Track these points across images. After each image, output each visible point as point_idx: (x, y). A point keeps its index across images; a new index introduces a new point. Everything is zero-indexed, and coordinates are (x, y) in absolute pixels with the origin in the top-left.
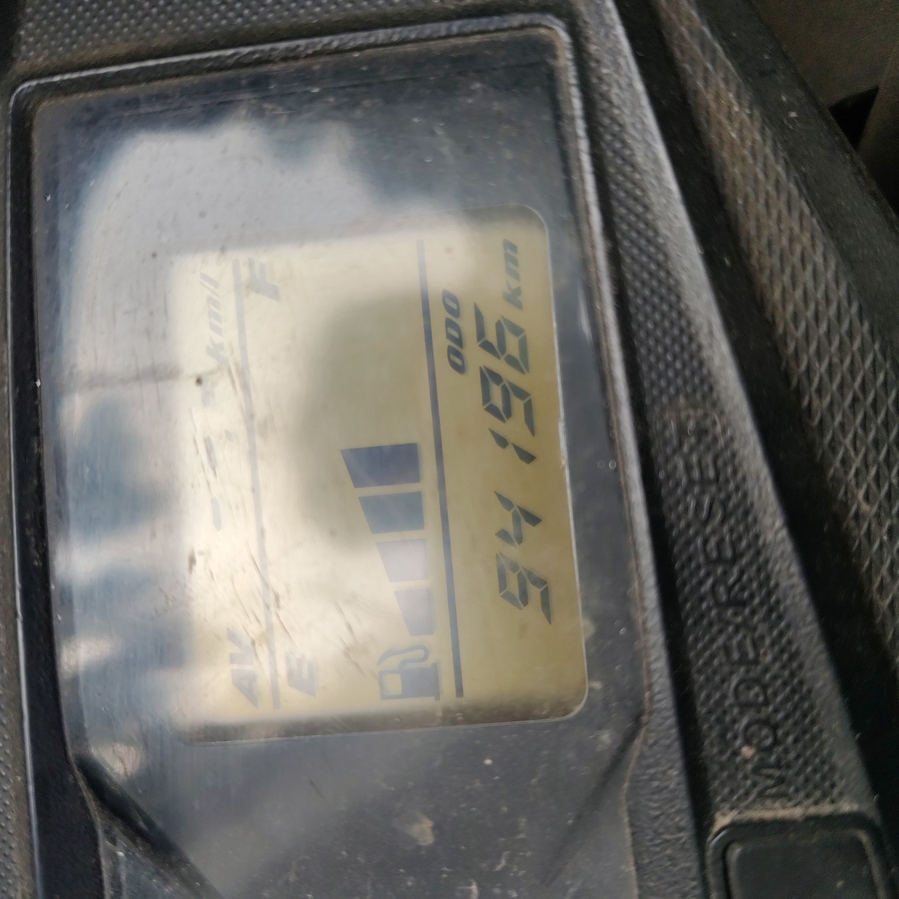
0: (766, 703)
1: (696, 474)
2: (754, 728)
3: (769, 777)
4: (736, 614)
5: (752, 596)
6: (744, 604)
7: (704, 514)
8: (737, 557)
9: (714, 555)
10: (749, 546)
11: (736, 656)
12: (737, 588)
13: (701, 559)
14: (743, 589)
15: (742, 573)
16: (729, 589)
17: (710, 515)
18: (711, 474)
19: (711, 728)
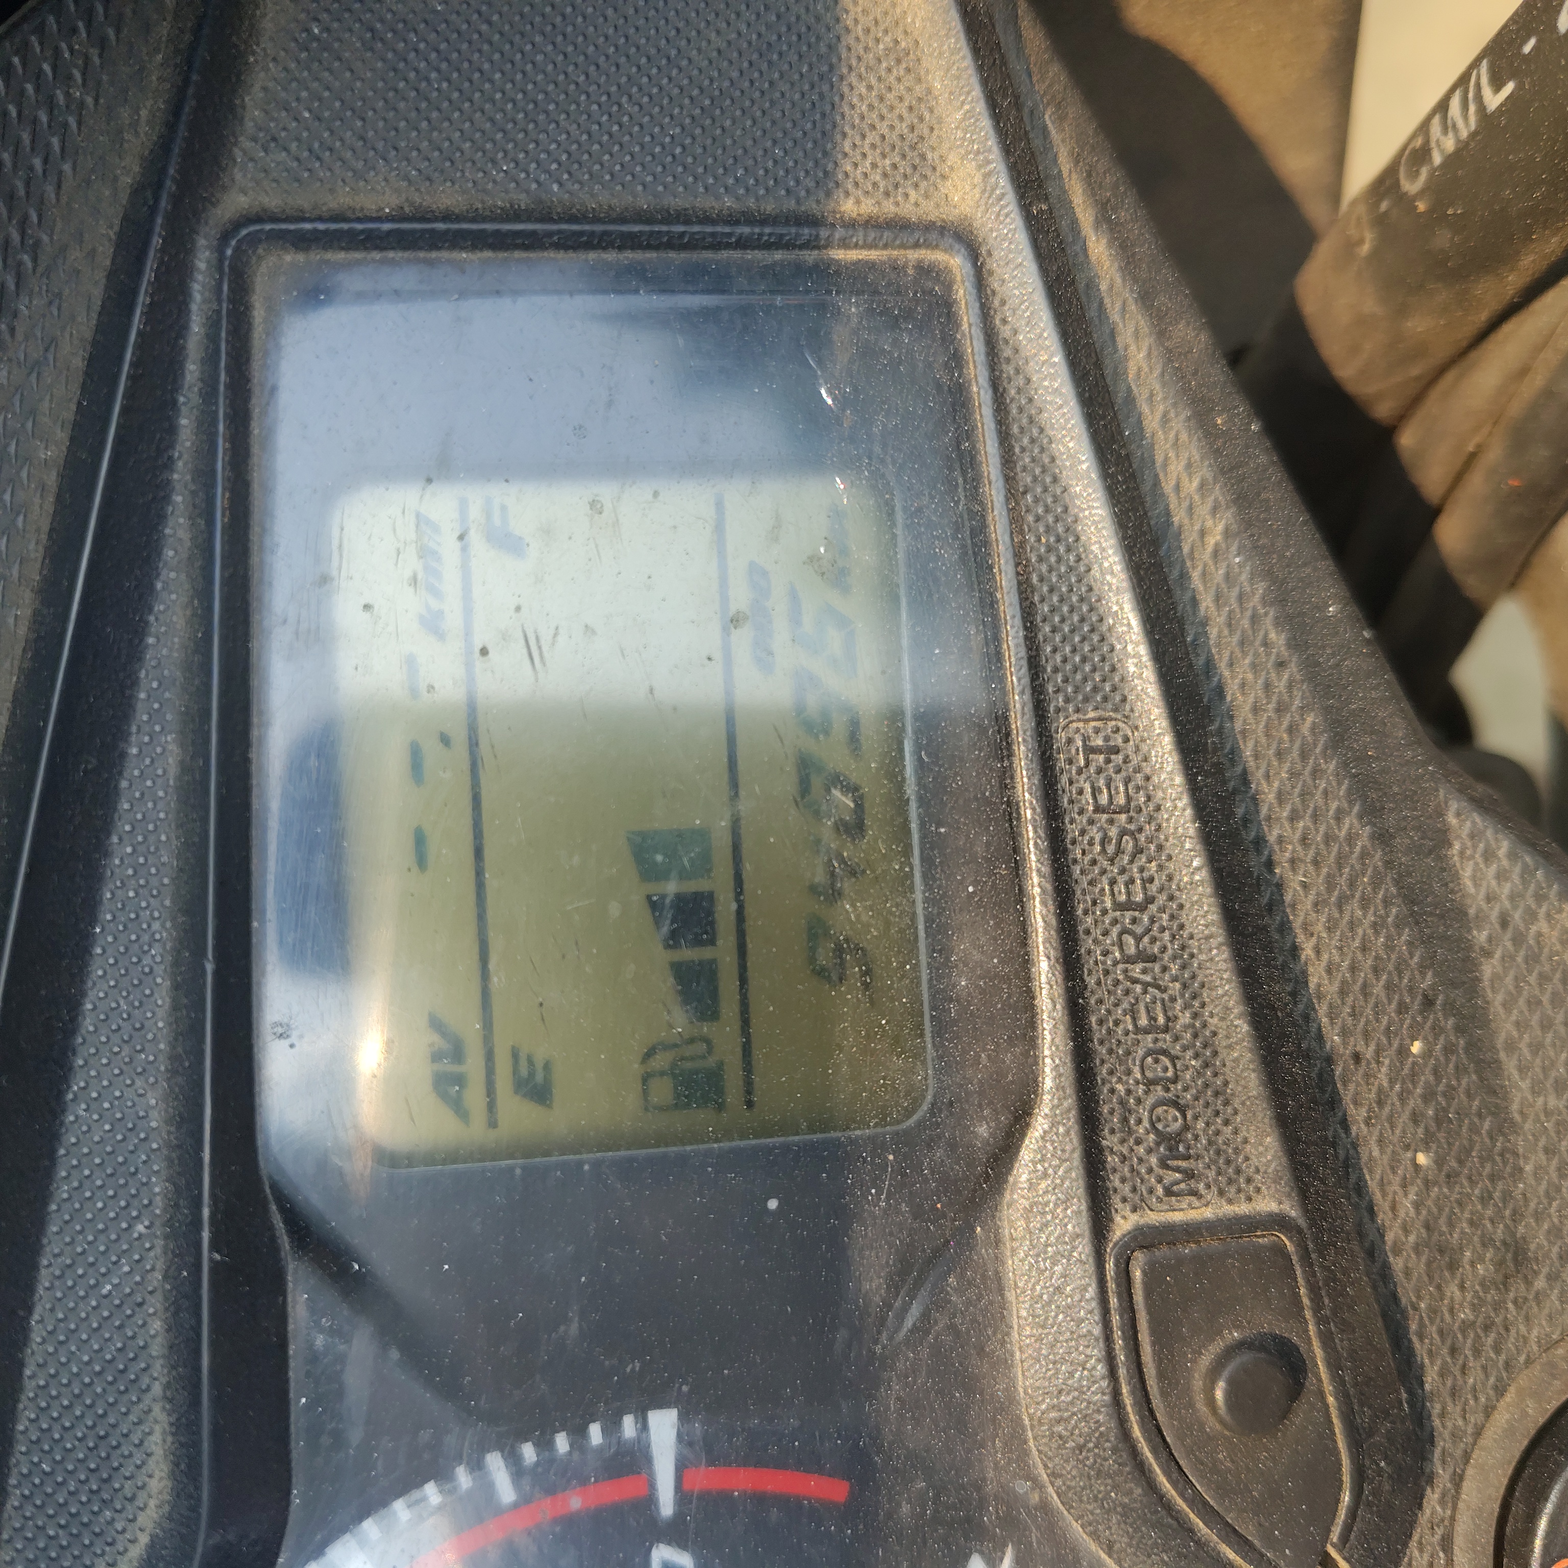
0: (1175, 1080)
1: (1104, 799)
2: (1160, 1110)
3: (1177, 1170)
4: (1144, 971)
5: (1164, 949)
6: (1153, 959)
7: (1111, 849)
8: (1150, 900)
9: (1123, 898)
10: (1161, 890)
11: (1143, 1021)
12: (1146, 939)
13: (1109, 904)
14: (1153, 940)
15: (1152, 921)
16: (1138, 939)
17: (1119, 851)
18: (1121, 800)
19: (1112, 1112)
